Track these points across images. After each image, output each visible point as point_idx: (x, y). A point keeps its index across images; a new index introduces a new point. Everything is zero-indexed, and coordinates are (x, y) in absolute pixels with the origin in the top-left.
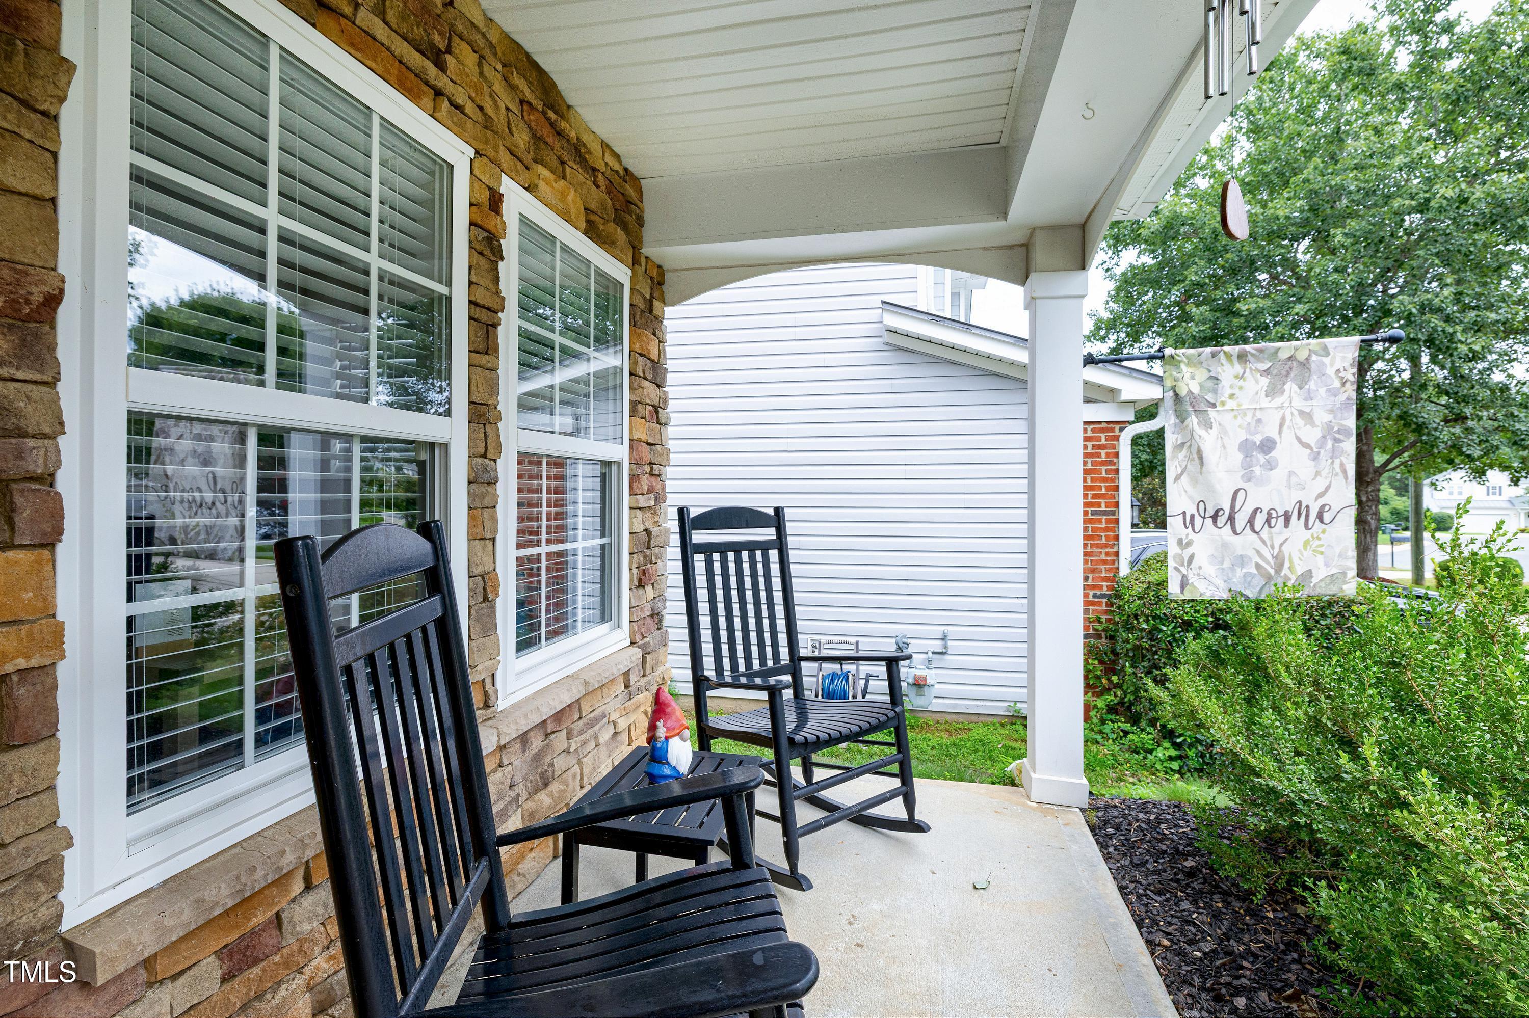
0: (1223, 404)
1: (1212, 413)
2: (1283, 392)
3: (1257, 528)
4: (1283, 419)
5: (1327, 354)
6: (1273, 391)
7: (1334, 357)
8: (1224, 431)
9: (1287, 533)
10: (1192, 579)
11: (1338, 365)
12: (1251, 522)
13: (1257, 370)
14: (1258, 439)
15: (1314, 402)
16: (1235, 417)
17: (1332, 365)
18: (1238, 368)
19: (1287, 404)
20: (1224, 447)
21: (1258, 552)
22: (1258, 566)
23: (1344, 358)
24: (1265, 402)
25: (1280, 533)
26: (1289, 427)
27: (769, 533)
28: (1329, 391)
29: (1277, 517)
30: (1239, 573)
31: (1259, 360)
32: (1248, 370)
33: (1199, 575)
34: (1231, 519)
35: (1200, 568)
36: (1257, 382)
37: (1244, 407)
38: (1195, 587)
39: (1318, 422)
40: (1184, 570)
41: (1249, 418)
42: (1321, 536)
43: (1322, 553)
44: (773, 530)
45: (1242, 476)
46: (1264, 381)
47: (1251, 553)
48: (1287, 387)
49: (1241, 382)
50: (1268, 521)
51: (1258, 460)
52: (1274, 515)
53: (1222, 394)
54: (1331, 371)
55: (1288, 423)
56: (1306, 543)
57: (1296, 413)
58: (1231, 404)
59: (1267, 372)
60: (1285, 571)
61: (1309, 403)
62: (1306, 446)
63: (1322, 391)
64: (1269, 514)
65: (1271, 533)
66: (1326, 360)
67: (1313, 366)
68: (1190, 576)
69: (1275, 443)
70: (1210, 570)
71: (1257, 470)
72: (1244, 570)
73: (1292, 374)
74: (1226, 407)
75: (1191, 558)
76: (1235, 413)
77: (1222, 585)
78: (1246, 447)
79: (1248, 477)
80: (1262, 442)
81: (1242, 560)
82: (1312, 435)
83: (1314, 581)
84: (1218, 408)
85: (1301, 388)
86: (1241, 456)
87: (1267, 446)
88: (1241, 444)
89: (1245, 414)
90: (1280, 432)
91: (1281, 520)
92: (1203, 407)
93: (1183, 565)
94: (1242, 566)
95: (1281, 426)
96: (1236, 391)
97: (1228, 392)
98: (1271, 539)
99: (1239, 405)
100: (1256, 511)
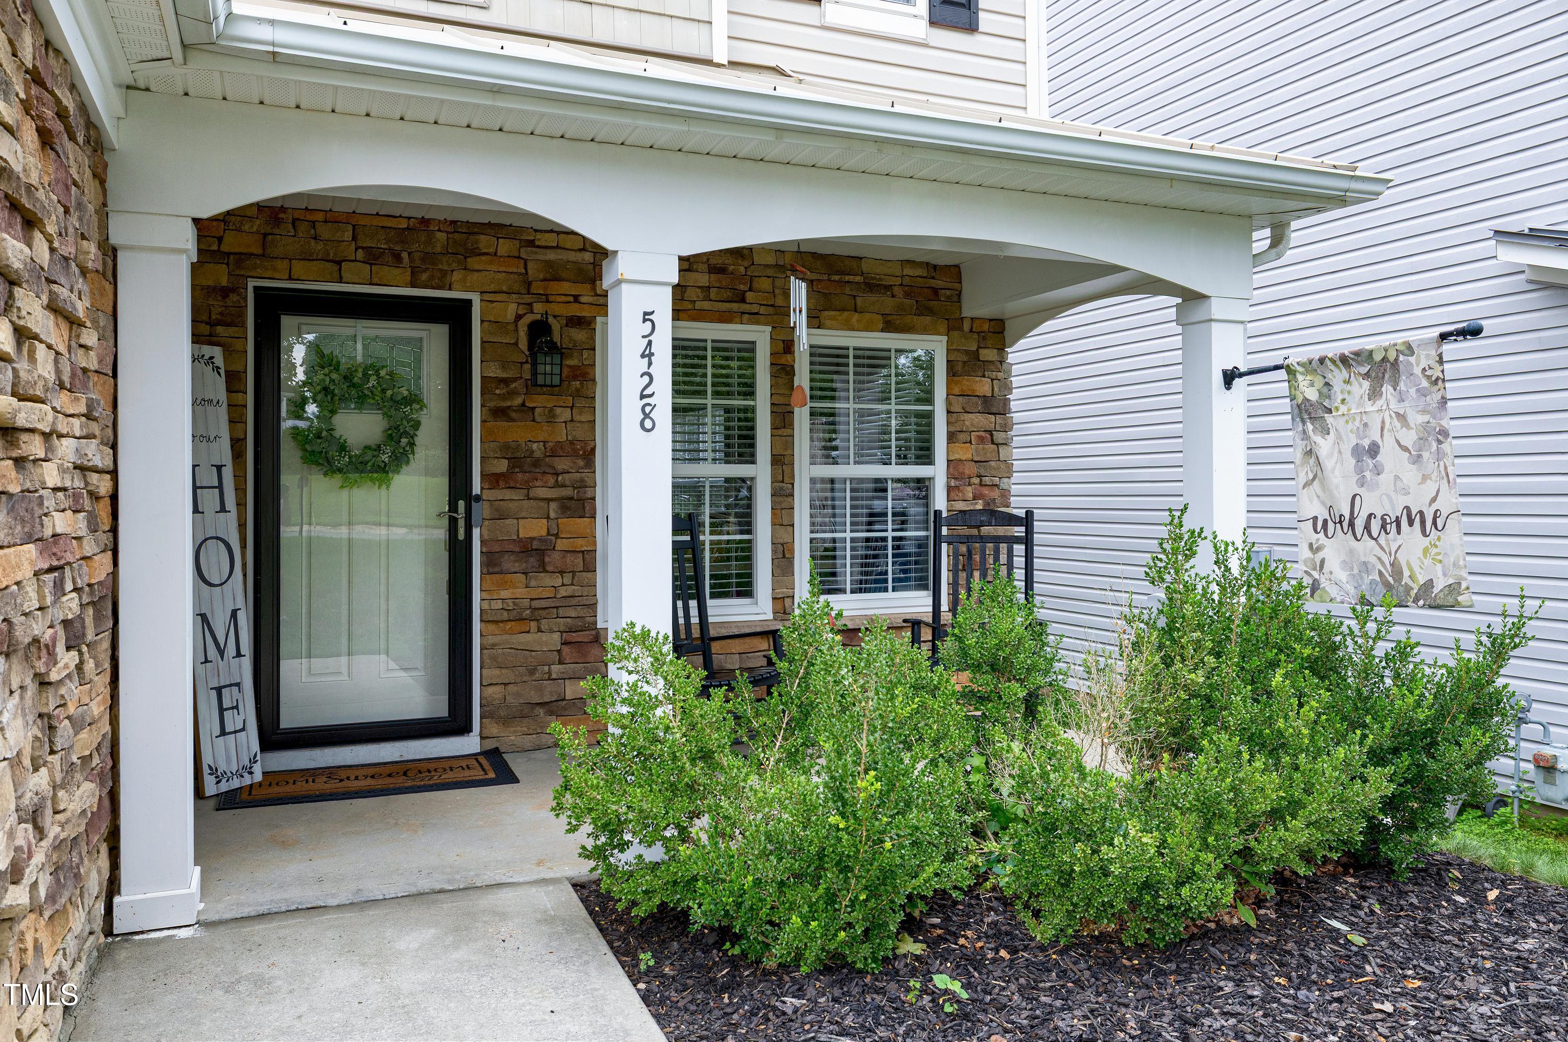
0: (1337, 409)
1: (1329, 418)
2: (1381, 395)
3: (1375, 535)
4: (1383, 422)
5: (1412, 353)
6: (1374, 394)
7: (1419, 356)
8: (1339, 437)
9: (1400, 540)
10: (1324, 583)
11: (1423, 364)
12: (1367, 527)
13: (1360, 374)
14: (1366, 443)
15: (1406, 404)
16: (1347, 422)
17: (1418, 365)
18: (1345, 373)
19: (1384, 407)
20: (1340, 452)
21: (1379, 559)
22: (1380, 573)
23: (1428, 356)
24: (1369, 407)
25: (1395, 540)
26: (1389, 431)
27: (1019, 531)
28: (1418, 391)
29: (1391, 523)
30: (1367, 580)
31: (1360, 364)
32: (1352, 374)
33: (1330, 580)
34: (1351, 524)
35: (1331, 573)
36: (1361, 386)
37: (1353, 411)
38: (1326, 592)
39: (1412, 425)
40: (1316, 574)
41: (1357, 423)
42: (1437, 543)
43: (1440, 562)
44: (1023, 529)
45: (1357, 481)
46: (1366, 384)
47: (1373, 560)
48: (1384, 389)
49: (1348, 387)
50: (1383, 527)
51: (1368, 465)
52: (1388, 521)
53: (1335, 400)
54: (1417, 371)
55: (1387, 426)
56: (1426, 551)
57: (1393, 415)
58: (1343, 409)
59: (1367, 376)
60: (1406, 579)
61: (1402, 405)
62: (1405, 449)
63: (1413, 391)
64: (1383, 519)
65: (1387, 540)
66: (1412, 359)
67: (1401, 367)
68: (1323, 580)
69: (1379, 447)
70: (1342, 576)
71: (1368, 474)
72: (1370, 577)
73: (1387, 376)
74: (1340, 413)
75: (1323, 562)
76: (1346, 418)
77: (1352, 591)
78: (1357, 451)
79: (1362, 482)
80: (1369, 446)
81: (1365, 567)
82: (1409, 438)
83: (1435, 591)
84: (1334, 414)
85: (1395, 390)
86: (1353, 461)
87: (1374, 450)
88: (1353, 449)
89: (1354, 420)
90: (1382, 436)
91: (1394, 525)
92: (1320, 413)
93: (1315, 569)
94: (1368, 572)
95: (1382, 429)
96: (1346, 396)
97: (1340, 397)
98: (1388, 545)
99: (1349, 410)
100: (1370, 515)
